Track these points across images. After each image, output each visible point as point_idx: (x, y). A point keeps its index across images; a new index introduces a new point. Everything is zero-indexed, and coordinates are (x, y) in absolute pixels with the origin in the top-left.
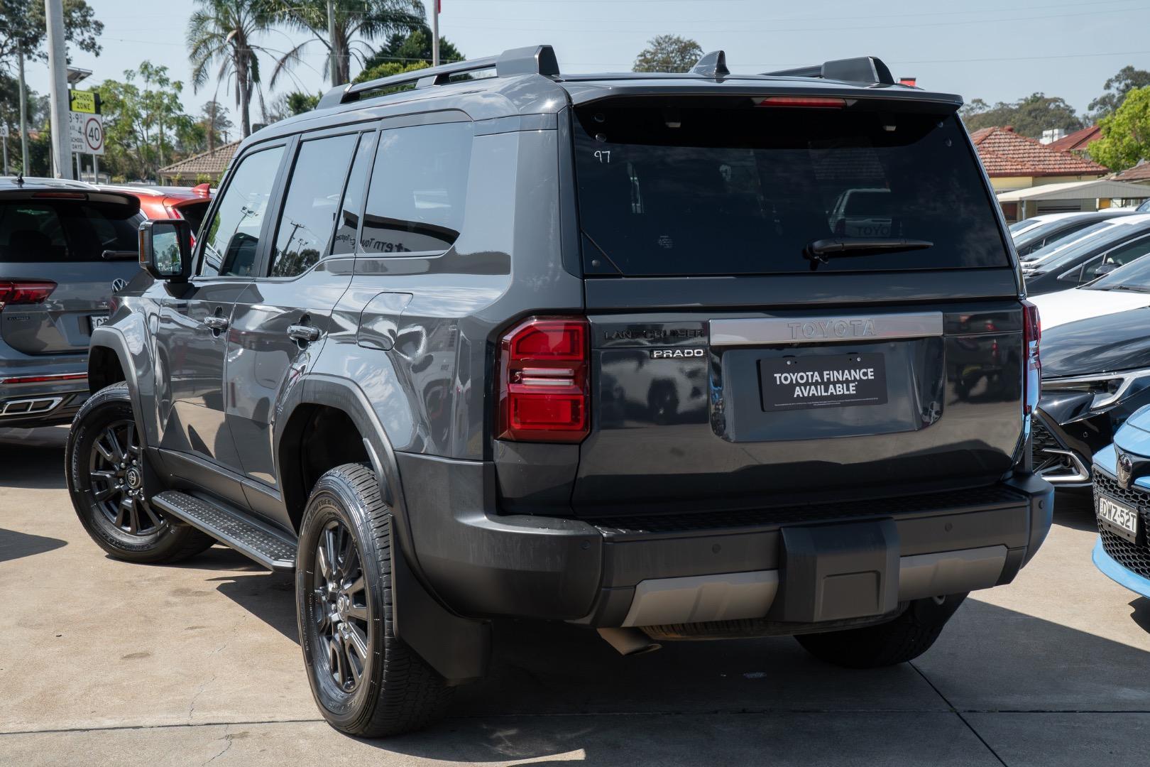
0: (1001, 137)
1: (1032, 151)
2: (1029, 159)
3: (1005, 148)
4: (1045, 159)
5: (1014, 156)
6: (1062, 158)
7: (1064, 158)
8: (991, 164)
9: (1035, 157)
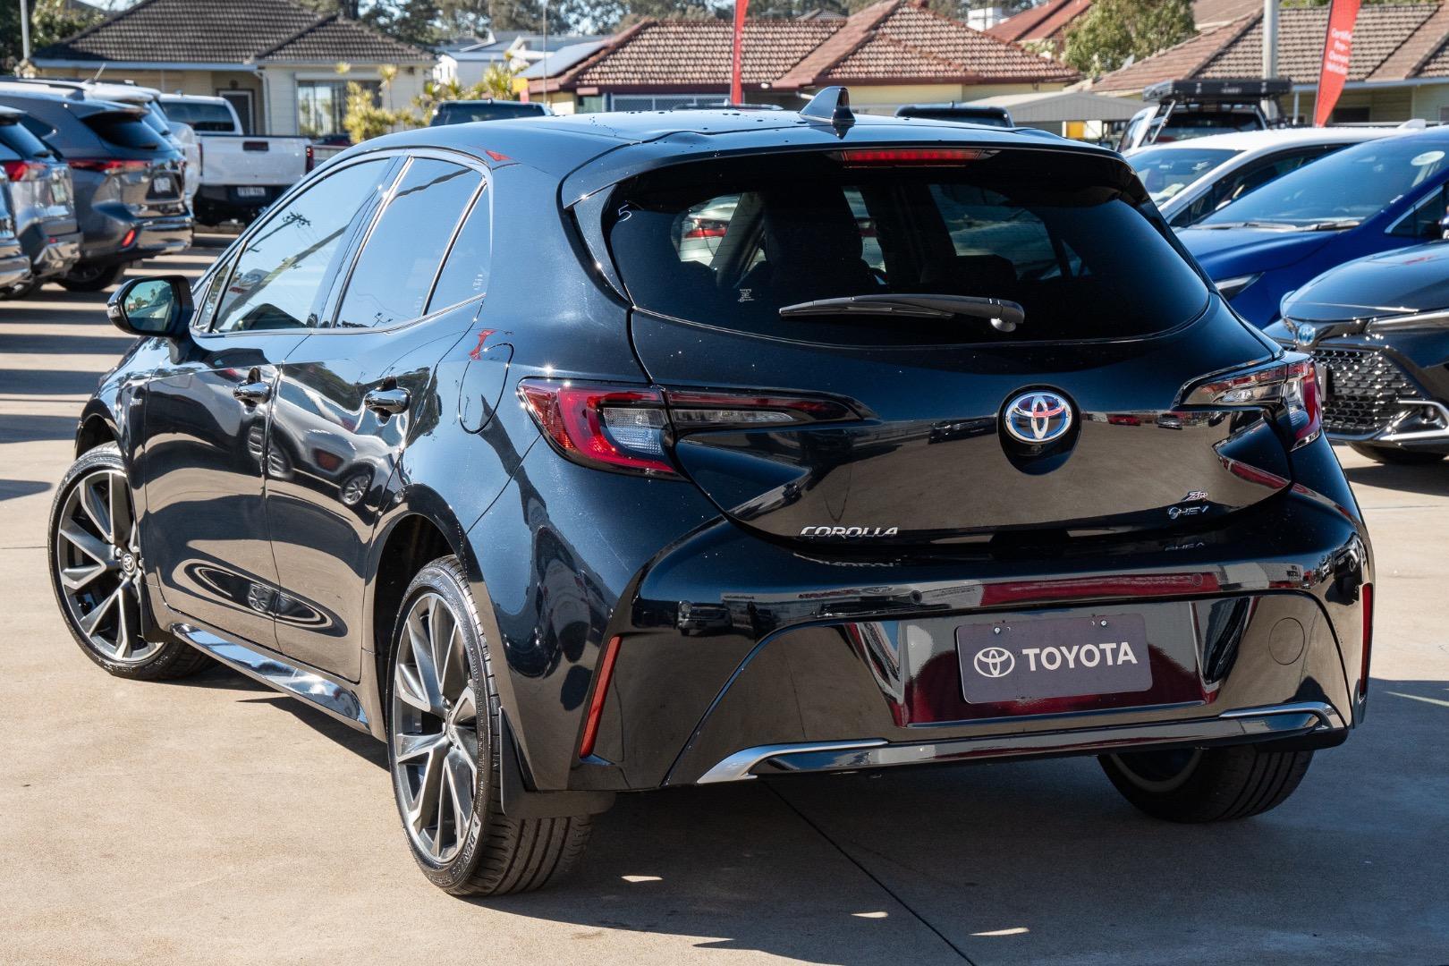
0: (911, 17)
1: (961, 41)
2: (957, 55)
3: (917, 36)
4: (982, 54)
5: (933, 49)
6: (1008, 54)
7: (1011, 54)
8: (896, 62)
9: (965, 51)
